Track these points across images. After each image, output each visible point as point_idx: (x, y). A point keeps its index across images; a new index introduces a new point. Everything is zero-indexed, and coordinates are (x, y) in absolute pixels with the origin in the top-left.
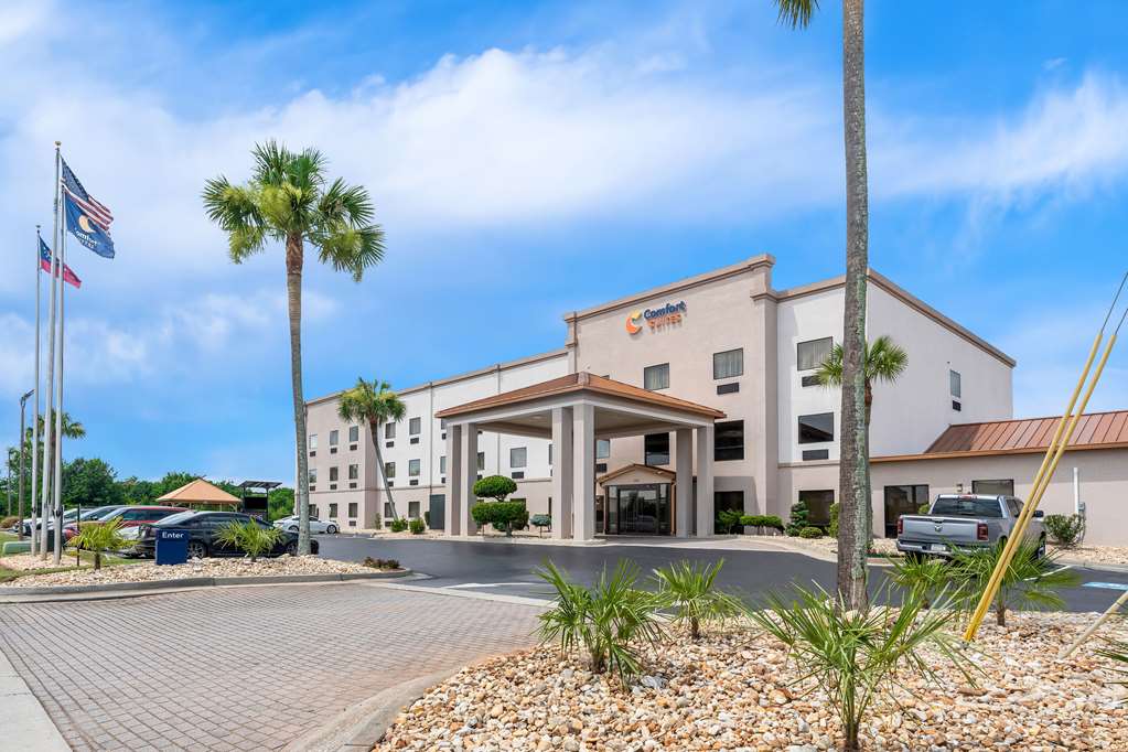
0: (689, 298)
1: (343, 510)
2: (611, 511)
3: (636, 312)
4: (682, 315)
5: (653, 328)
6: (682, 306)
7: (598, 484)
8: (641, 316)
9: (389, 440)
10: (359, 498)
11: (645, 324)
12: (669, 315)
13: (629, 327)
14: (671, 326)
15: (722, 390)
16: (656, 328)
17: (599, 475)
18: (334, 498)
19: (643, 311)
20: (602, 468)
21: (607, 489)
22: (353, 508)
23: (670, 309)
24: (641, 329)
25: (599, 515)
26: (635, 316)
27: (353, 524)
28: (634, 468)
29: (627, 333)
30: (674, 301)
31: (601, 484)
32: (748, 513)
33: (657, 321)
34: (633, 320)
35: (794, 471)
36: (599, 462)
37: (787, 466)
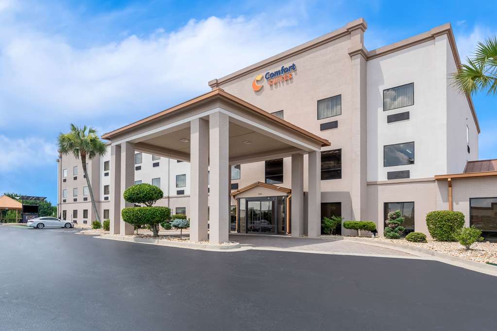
0: (298, 61)
1: (80, 214)
2: (241, 216)
3: (259, 76)
4: (293, 74)
5: (271, 86)
6: (293, 67)
7: (232, 197)
8: (262, 78)
9: (106, 172)
10: (89, 206)
11: (265, 83)
12: (283, 75)
13: (254, 86)
14: (285, 83)
15: (324, 127)
16: (274, 86)
17: (232, 191)
18: (75, 207)
19: (264, 74)
20: (235, 186)
21: (239, 200)
22: (85, 212)
23: (284, 70)
24: (263, 86)
25: (233, 219)
26: (259, 78)
27: (85, 222)
28: (257, 185)
29: (252, 90)
30: (287, 64)
31: (234, 196)
32: (345, 218)
33: (274, 80)
34: (257, 81)
35: (380, 187)
36: (233, 182)
37: (375, 184)
